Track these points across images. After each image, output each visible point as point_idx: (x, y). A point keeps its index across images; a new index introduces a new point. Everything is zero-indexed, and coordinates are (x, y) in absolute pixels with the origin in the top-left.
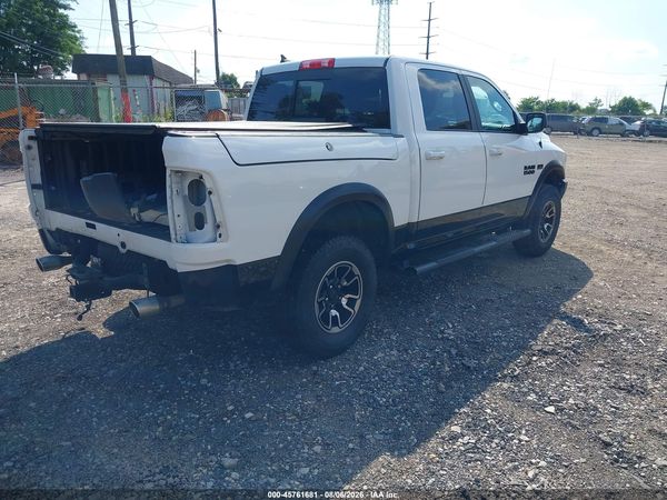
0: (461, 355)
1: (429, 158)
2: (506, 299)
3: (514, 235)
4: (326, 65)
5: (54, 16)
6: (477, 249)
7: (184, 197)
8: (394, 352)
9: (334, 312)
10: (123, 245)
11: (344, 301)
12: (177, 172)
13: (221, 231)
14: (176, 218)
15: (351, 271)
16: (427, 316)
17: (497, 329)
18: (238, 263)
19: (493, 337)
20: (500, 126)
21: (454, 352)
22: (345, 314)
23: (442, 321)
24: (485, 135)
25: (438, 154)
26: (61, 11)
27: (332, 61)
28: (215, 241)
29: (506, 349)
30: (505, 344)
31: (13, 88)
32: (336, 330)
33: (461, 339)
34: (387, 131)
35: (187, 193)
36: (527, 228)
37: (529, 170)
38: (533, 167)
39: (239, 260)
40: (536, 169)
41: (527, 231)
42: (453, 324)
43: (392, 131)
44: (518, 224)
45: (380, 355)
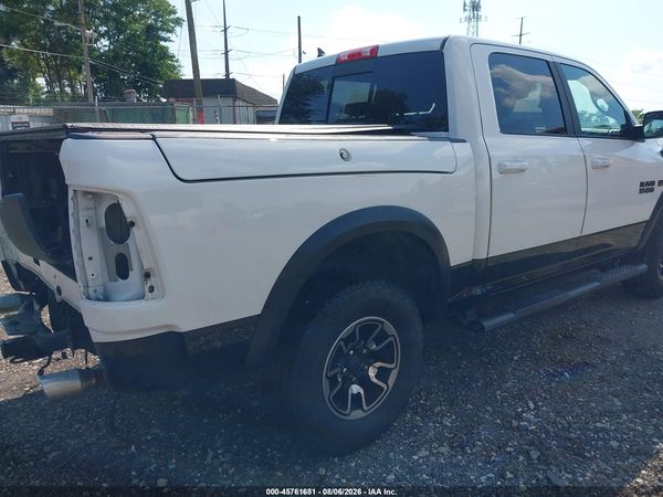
0: (544, 460)
1: (504, 171)
2: (613, 363)
3: (625, 272)
4: (369, 54)
5: (155, 47)
6: (573, 293)
7: (100, 230)
8: (445, 449)
9: (355, 389)
10: (59, 290)
11: (372, 373)
12: (86, 193)
13: (152, 281)
14: (86, 261)
15: (383, 330)
16: (500, 387)
17: (602, 414)
18: (183, 330)
19: (597, 431)
20: (605, 131)
21: (534, 454)
22: (372, 390)
23: (519, 397)
24: (586, 142)
25: (517, 165)
26: (162, 43)
27: (375, 50)
28: (142, 297)
29: (617, 453)
30: (614, 444)
31: (94, 111)
32: (358, 414)
33: (547, 433)
34: (443, 134)
35: (103, 224)
36: (642, 262)
37: (647, 187)
38: (653, 183)
39: (186, 325)
40: (656, 186)
41: (643, 267)
42: (535, 403)
43: (451, 134)
44: (631, 257)
45: (424, 453)
